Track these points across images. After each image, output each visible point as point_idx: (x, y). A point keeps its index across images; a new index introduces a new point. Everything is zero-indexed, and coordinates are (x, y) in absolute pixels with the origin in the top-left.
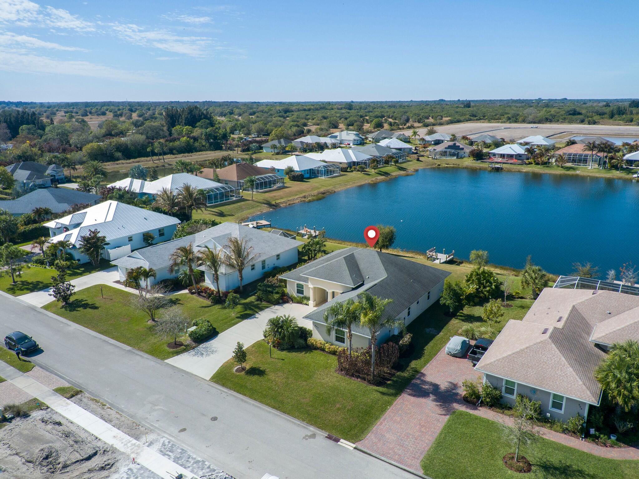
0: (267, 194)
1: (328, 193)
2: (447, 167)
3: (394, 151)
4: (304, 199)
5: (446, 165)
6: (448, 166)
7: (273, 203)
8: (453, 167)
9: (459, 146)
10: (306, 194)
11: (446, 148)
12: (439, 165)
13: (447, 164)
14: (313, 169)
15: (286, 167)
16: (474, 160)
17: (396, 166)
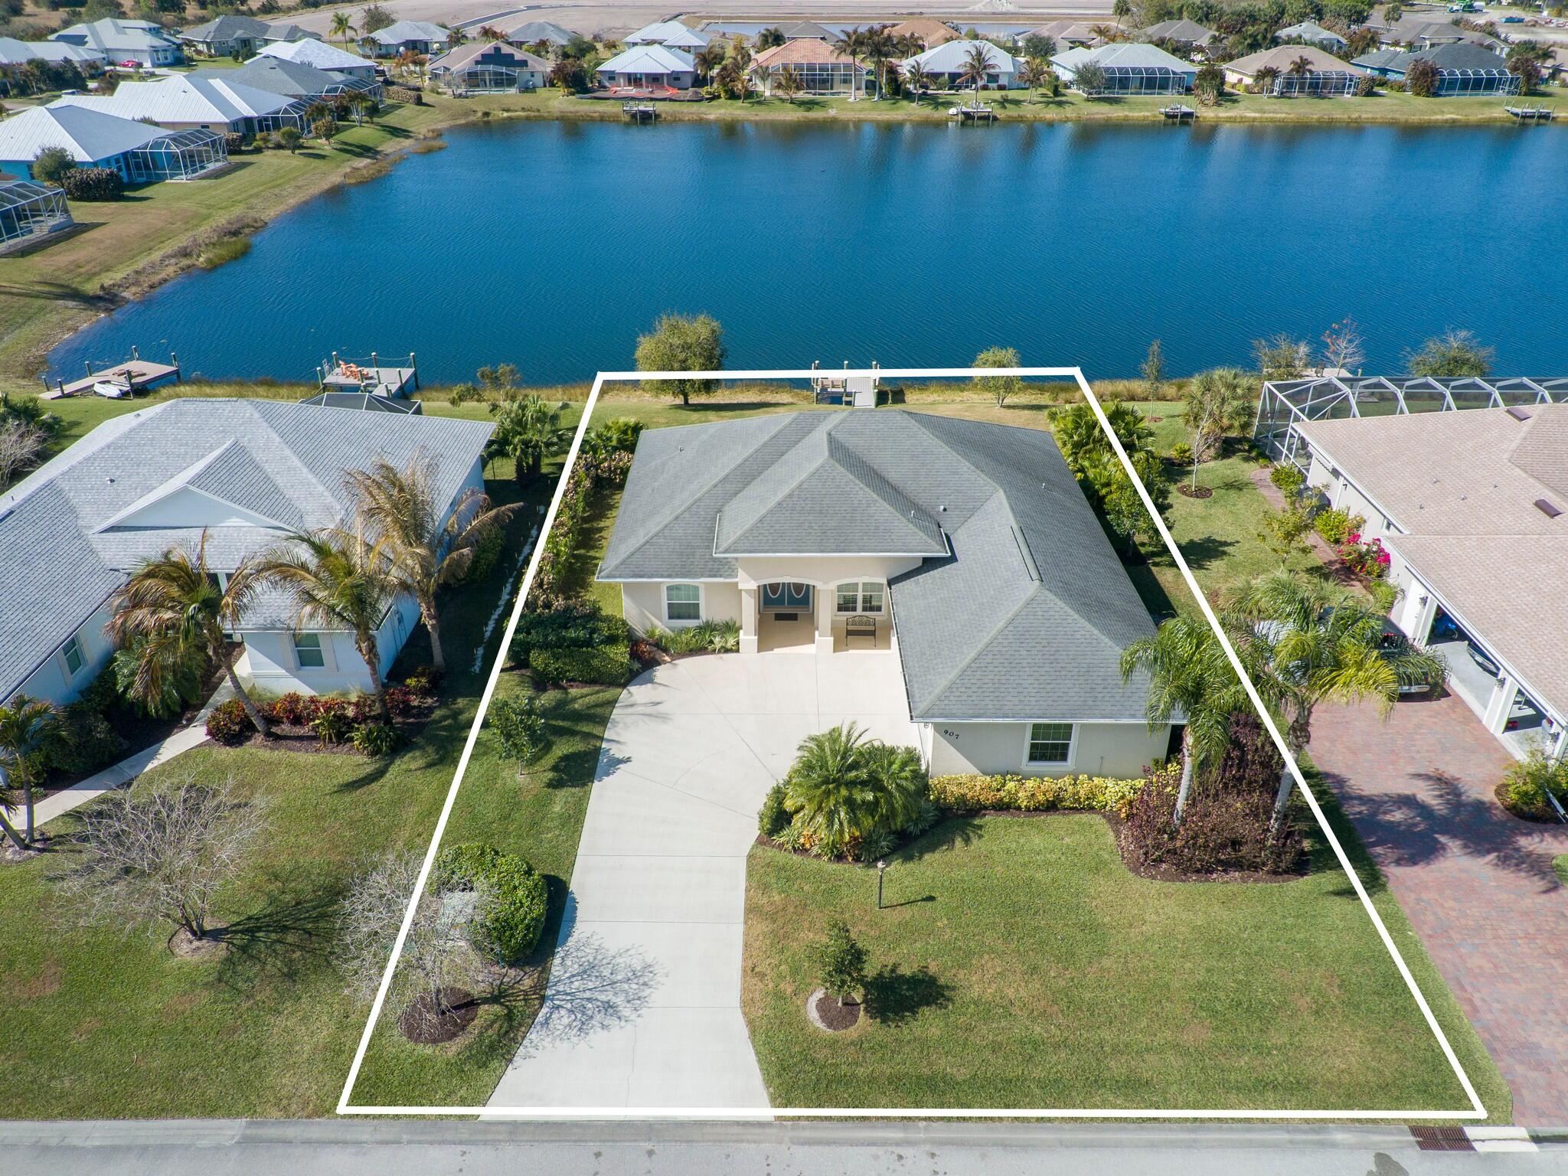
0: (36, 258)
1: (246, 231)
2: (510, 118)
3: (339, 77)
4: (185, 262)
5: (506, 114)
6: (509, 114)
7: (92, 288)
8: (527, 118)
9: (512, 55)
10: (183, 241)
11: (477, 63)
12: (486, 114)
13: (508, 110)
14: (134, 154)
15: (39, 152)
16: (573, 94)
17: (372, 123)
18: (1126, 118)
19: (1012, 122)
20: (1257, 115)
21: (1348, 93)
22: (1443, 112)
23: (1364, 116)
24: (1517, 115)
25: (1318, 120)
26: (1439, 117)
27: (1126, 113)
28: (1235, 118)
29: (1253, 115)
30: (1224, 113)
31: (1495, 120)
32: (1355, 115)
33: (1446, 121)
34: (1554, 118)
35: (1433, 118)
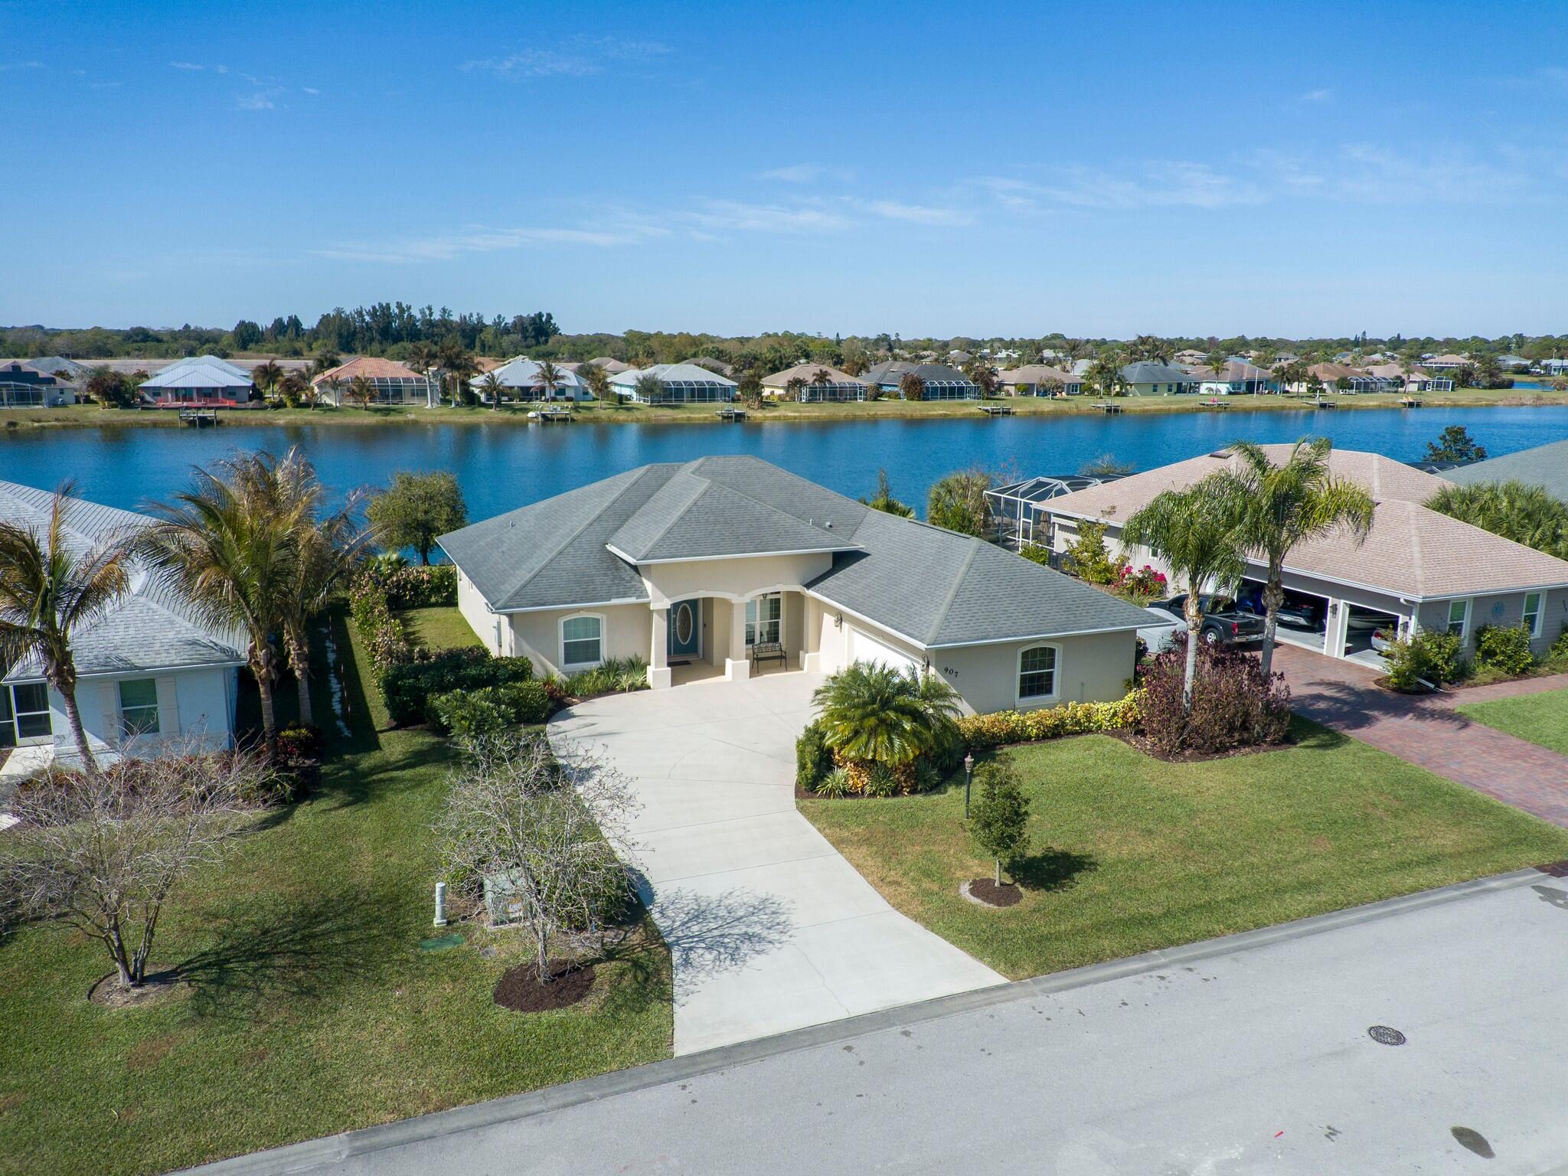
2: (42, 427)
6: (41, 424)
12: (12, 424)
16: (116, 407)
18: (689, 419)
19: (586, 421)
20: (796, 414)
21: (860, 399)
22: (935, 410)
23: (879, 413)
24: (987, 411)
25: (845, 417)
26: (934, 413)
27: (689, 415)
28: (780, 417)
29: (793, 414)
30: (769, 413)
31: (974, 414)
32: (873, 413)
33: (941, 415)
34: (1013, 413)
35: (930, 413)
